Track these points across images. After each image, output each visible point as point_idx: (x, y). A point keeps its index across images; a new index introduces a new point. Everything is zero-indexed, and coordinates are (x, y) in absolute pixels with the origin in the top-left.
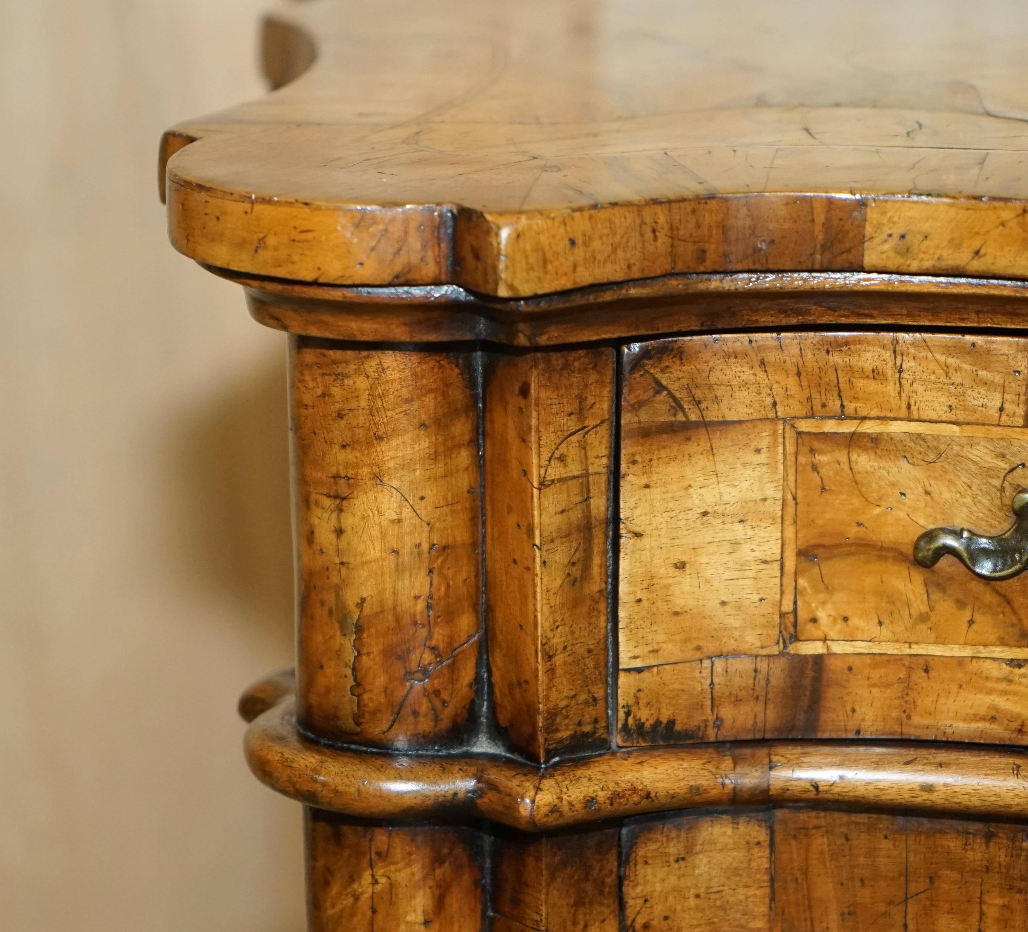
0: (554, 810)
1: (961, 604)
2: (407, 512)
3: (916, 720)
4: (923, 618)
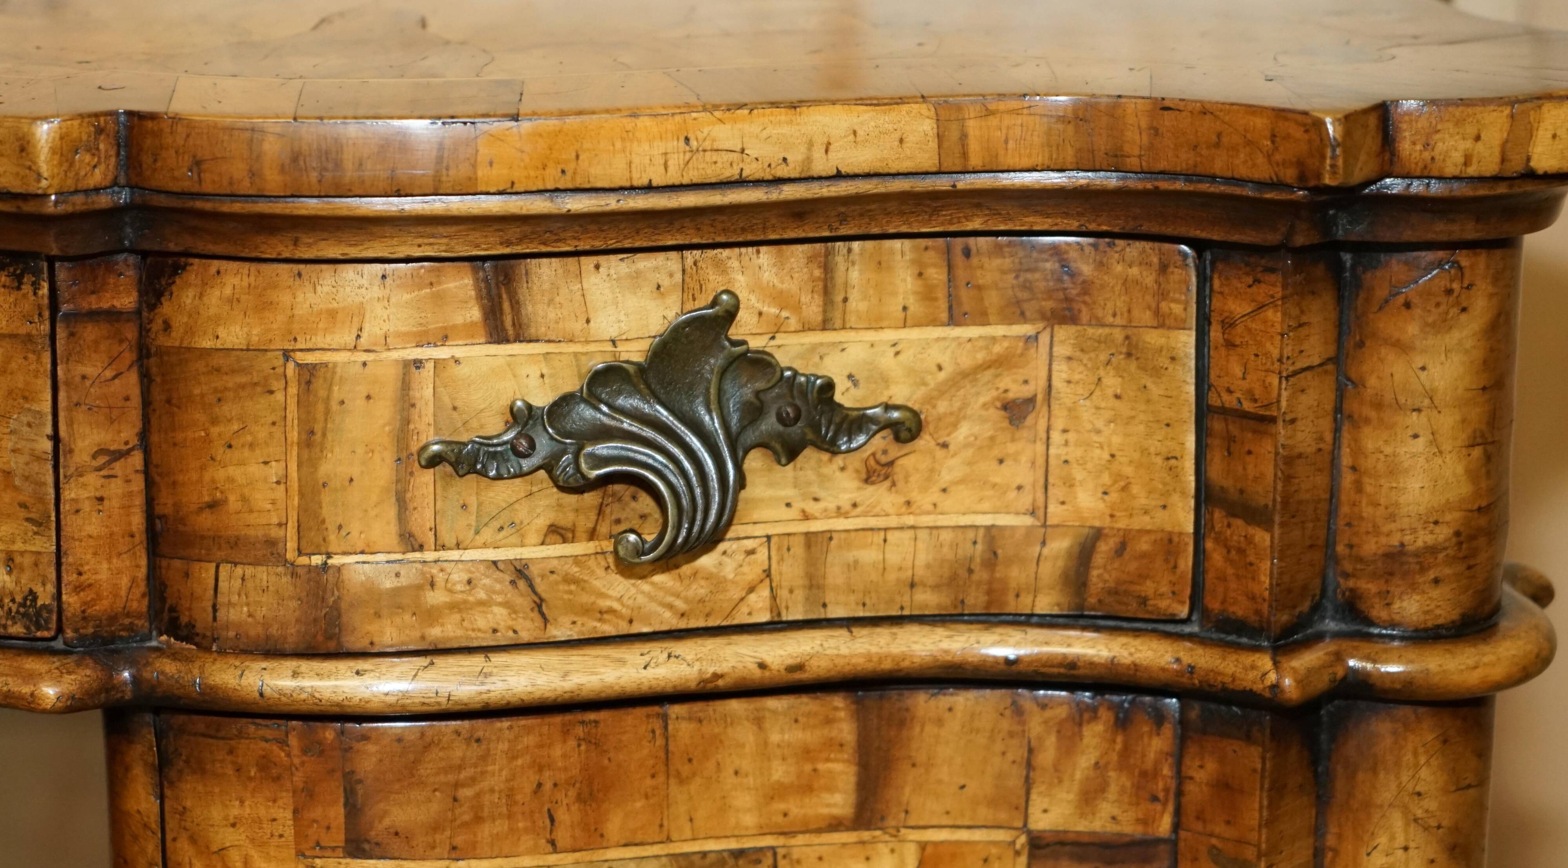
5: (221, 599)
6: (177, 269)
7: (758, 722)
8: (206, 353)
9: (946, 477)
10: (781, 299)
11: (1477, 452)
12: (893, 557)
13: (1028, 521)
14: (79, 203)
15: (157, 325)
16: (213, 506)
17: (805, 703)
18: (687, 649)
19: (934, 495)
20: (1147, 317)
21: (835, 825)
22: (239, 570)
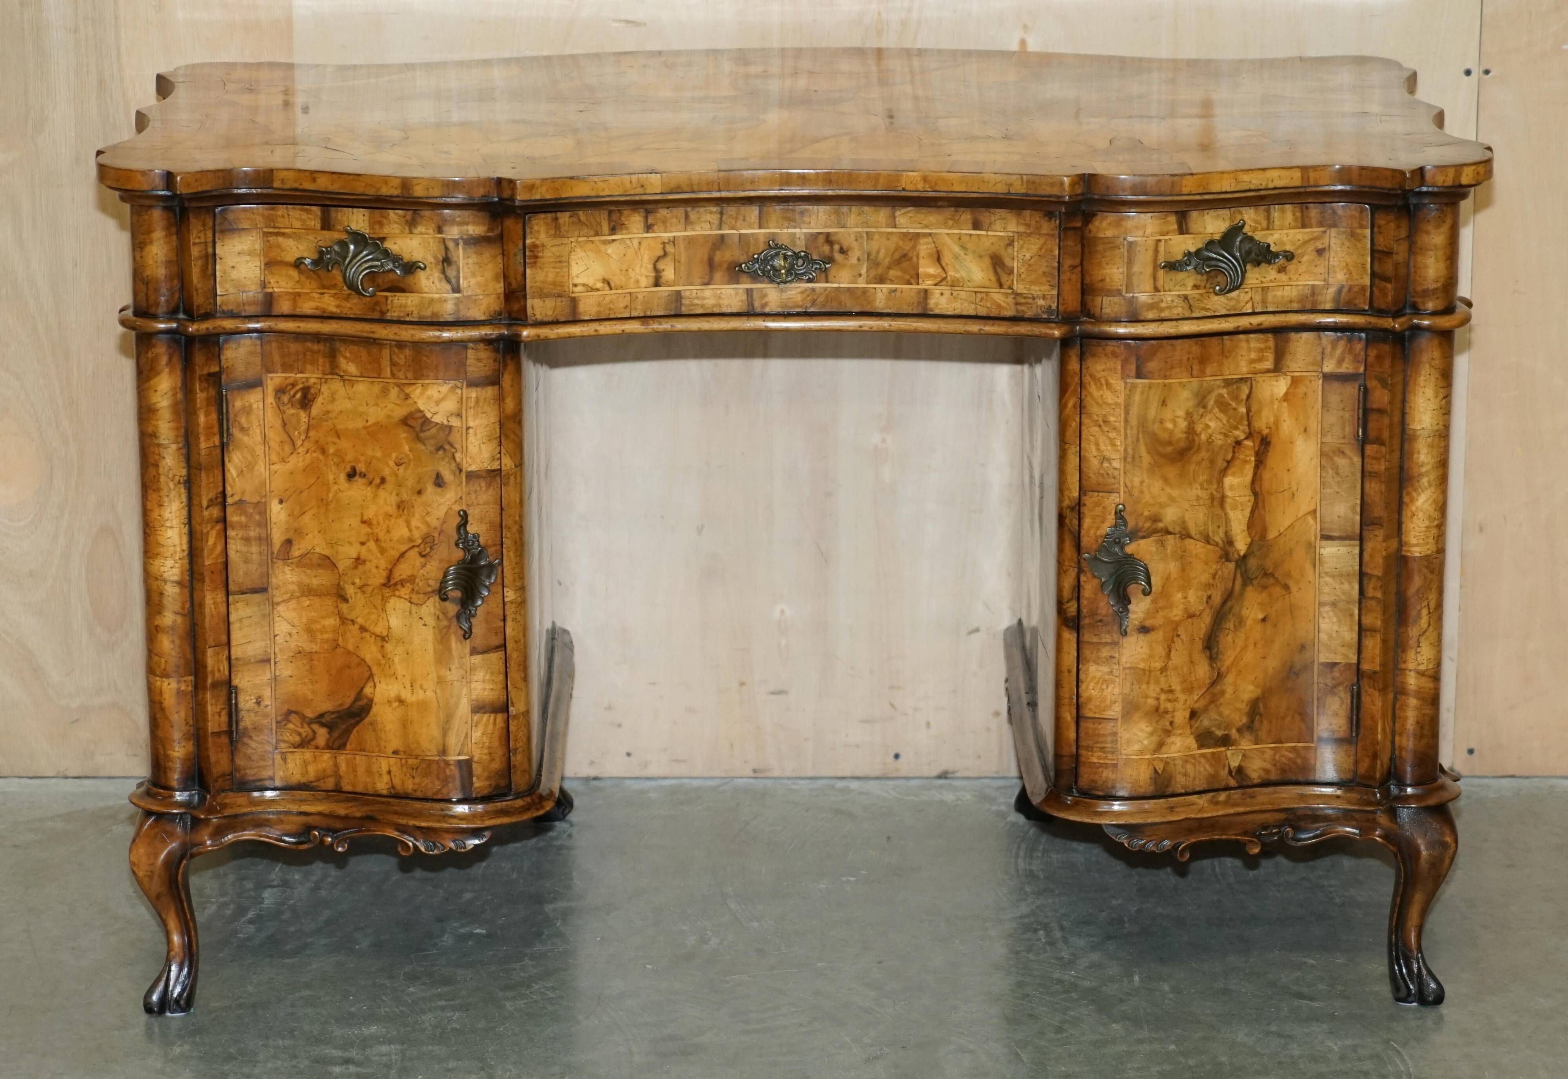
0: (197, 330)
1: (307, 278)
2: (159, 252)
3: (298, 310)
4: (298, 282)
5: (1104, 306)
6: (1094, 215)
7: (1248, 341)
8: (1101, 238)
9: (1300, 271)
10: (1256, 222)
11: (1448, 262)
12: (1286, 293)
13: (1323, 283)
14: (1074, 199)
15: (1087, 232)
16: (1102, 280)
17: (1261, 336)
18: (1231, 319)
19: (1297, 276)
20: (1357, 225)
21: (1268, 371)
22: (1109, 298)
